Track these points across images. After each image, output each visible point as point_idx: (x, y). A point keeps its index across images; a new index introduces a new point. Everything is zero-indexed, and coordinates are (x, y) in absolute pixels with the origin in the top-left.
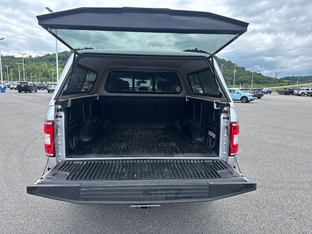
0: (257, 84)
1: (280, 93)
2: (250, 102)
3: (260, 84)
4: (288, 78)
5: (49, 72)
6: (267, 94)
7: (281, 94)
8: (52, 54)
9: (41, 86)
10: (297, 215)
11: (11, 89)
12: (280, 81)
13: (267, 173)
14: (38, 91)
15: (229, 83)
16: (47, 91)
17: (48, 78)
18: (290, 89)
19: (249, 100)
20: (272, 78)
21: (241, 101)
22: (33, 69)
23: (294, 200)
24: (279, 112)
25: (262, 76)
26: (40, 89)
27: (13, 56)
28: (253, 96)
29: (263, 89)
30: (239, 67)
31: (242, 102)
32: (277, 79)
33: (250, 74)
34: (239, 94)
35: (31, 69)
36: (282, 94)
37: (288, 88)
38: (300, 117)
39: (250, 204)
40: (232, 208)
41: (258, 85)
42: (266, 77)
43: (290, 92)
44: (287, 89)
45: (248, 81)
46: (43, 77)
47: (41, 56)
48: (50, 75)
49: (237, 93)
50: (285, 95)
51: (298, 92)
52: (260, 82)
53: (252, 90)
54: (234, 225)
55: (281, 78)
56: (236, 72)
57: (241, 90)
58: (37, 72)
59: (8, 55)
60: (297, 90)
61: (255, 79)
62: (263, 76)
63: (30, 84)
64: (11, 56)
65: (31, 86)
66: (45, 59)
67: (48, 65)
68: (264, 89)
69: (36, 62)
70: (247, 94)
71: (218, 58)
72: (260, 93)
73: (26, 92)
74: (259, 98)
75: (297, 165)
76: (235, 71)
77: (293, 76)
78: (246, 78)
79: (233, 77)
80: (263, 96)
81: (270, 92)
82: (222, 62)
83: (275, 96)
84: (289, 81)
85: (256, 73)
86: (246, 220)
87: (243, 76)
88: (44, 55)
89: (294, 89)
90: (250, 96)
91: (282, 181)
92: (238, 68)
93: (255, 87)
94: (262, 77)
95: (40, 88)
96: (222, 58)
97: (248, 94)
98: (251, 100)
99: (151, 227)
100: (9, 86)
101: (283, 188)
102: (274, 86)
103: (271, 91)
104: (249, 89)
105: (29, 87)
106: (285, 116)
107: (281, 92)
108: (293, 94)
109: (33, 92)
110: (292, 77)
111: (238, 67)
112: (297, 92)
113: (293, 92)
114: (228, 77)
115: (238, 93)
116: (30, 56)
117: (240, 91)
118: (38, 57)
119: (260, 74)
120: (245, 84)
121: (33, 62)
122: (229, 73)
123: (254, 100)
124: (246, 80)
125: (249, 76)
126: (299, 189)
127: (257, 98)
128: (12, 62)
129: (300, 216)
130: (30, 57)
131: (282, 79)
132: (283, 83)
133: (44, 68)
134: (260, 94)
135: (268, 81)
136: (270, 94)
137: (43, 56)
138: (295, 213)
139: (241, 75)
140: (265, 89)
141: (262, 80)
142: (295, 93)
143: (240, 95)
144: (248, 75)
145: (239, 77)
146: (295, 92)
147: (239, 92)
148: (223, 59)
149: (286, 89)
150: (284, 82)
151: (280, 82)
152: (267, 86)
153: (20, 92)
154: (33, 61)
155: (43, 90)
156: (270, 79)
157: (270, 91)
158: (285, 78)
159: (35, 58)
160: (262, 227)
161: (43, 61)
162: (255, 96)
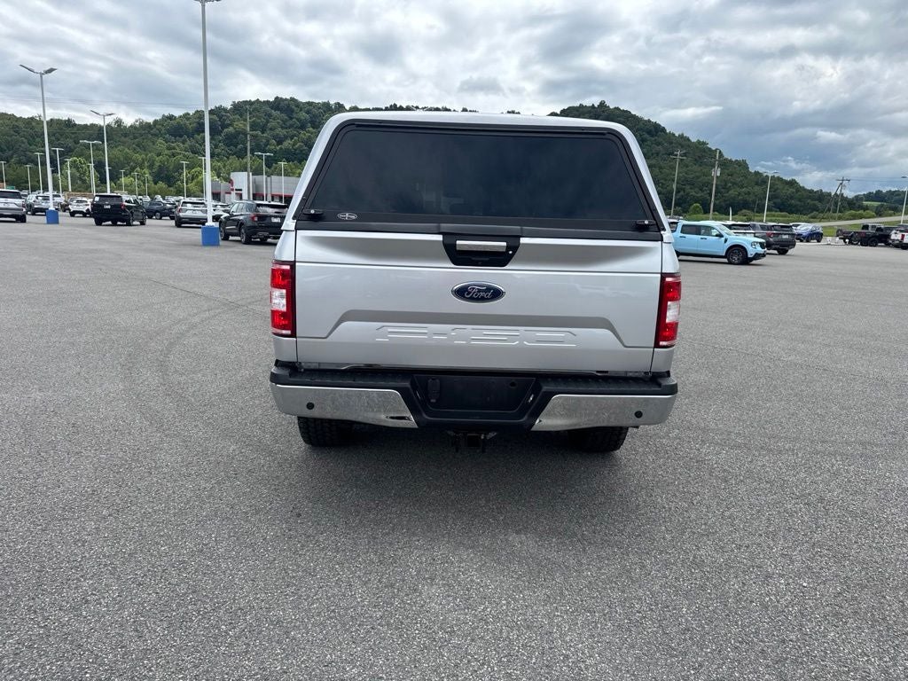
0: (781, 211)
1: (847, 240)
2: (754, 262)
3: (791, 212)
4: (878, 196)
5: (171, 167)
6: (808, 241)
7: (851, 243)
8: (180, 117)
9: (156, 207)
10: (813, 499)
11: (73, 214)
12: (854, 204)
13: (762, 422)
14: (148, 221)
15: (698, 207)
16: (173, 223)
17: (170, 186)
18: (879, 229)
19: (749, 256)
20: (829, 194)
21: (726, 260)
22: (127, 158)
23: (815, 472)
24: (832, 291)
25: (800, 189)
26: (150, 218)
27: (69, 120)
28: (762, 245)
29: (797, 226)
30: (731, 161)
31: (730, 263)
32: (844, 199)
33: (760, 180)
34: (723, 239)
35: (122, 159)
36: (853, 244)
37: (873, 227)
38: (891, 304)
39: (707, 477)
40: (665, 481)
41: (785, 216)
42: (811, 191)
43: (879, 238)
44: (870, 229)
45: (754, 202)
46: (156, 184)
47: (150, 120)
48: (173, 176)
49: (717, 236)
50: (862, 245)
51: (903, 236)
52: (790, 205)
53: (763, 228)
54: (664, 508)
55: (857, 197)
56: (718, 174)
57: (730, 227)
58: (138, 169)
59: (56, 118)
60: (901, 231)
61: (776, 198)
62: (803, 188)
63: (126, 201)
64: (65, 121)
65: (129, 207)
66: (160, 130)
67: (169, 148)
68: (798, 228)
69: (135, 138)
70: (745, 240)
71: (668, 131)
72: (787, 237)
73: (114, 224)
74: (783, 252)
75: (843, 408)
76: (717, 172)
77: (893, 190)
78: (749, 193)
79: (711, 190)
80: (794, 245)
81: (816, 236)
82: (680, 144)
83: (831, 247)
84: (882, 206)
85: (779, 179)
86: (695, 502)
87: (742, 187)
88: (158, 118)
89: (891, 229)
90: (753, 244)
91: (796, 439)
92: (725, 164)
93: (771, 221)
94: (797, 192)
95: (151, 214)
96: (681, 133)
97: (750, 241)
98: (758, 256)
99: (483, 502)
100: (65, 208)
101: (793, 450)
102: (834, 219)
103: (822, 234)
104: (754, 227)
105: (124, 211)
106: (846, 301)
107: (852, 236)
108: (888, 245)
109: (135, 223)
110: (891, 193)
111: (726, 159)
112: (899, 237)
113: (888, 236)
114: (697, 190)
115: (720, 236)
116: (117, 122)
117: (725, 231)
118: (141, 123)
119: (793, 183)
120: (744, 211)
121: (125, 137)
122: (698, 177)
123: (764, 255)
124: (750, 199)
125: (757, 189)
126: (834, 454)
127: (776, 252)
128: (67, 137)
129: (821, 500)
130: (119, 122)
131: (861, 199)
132: (861, 212)
133: (159, 155)
134: (786, 241)
135: (814, 205)
136: (819, 241)
137: (156, 121)
138: (810, 494)
139: (734, 184)
140: (804, 228)
141: (800, 200)
142: (894, 240)
143: (726, 241)
144: (757, 184)
145: (728, 190)
146: (893, 237)
147: (723, 233)
148: (681, 136)
149: (866, 227)
150: (866, 208)
151: (852, 206)
152: (812, 220)
153: (99, 223)
154: (125, 135)
155: (160, 219)
156: (821, 197)
157: (818, 233)
158: (869, 197)
159: (131, 126)
160: (727, 514)
161: (155, 135)
162: (768, 245)
